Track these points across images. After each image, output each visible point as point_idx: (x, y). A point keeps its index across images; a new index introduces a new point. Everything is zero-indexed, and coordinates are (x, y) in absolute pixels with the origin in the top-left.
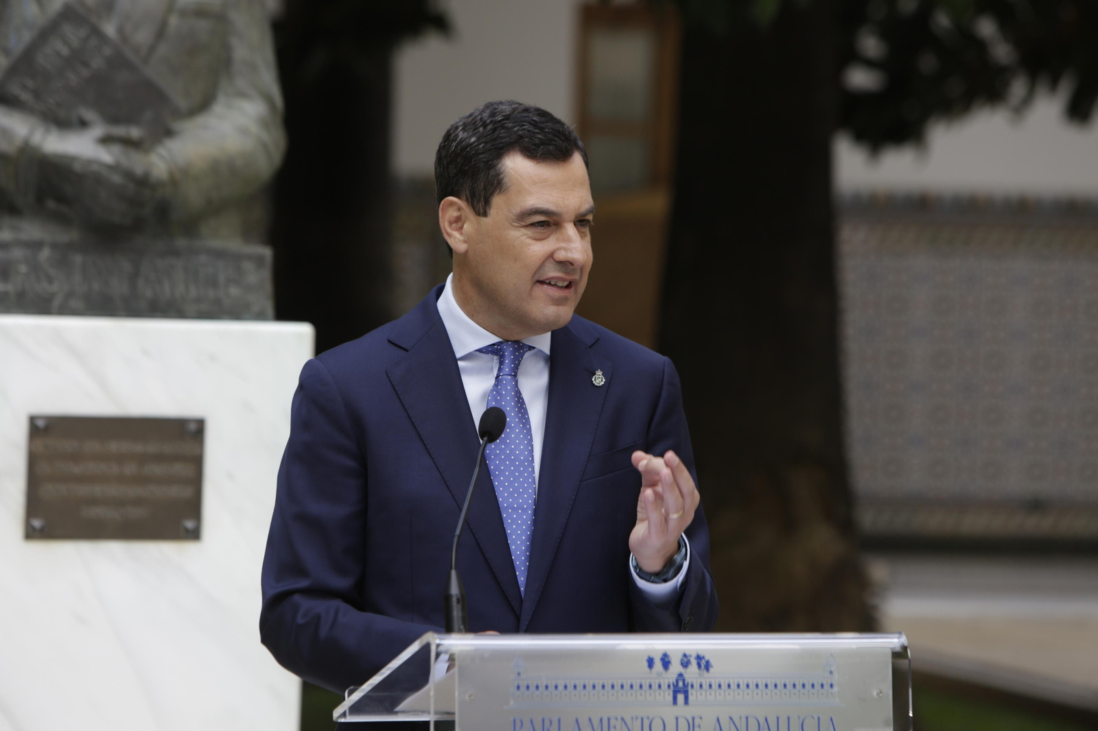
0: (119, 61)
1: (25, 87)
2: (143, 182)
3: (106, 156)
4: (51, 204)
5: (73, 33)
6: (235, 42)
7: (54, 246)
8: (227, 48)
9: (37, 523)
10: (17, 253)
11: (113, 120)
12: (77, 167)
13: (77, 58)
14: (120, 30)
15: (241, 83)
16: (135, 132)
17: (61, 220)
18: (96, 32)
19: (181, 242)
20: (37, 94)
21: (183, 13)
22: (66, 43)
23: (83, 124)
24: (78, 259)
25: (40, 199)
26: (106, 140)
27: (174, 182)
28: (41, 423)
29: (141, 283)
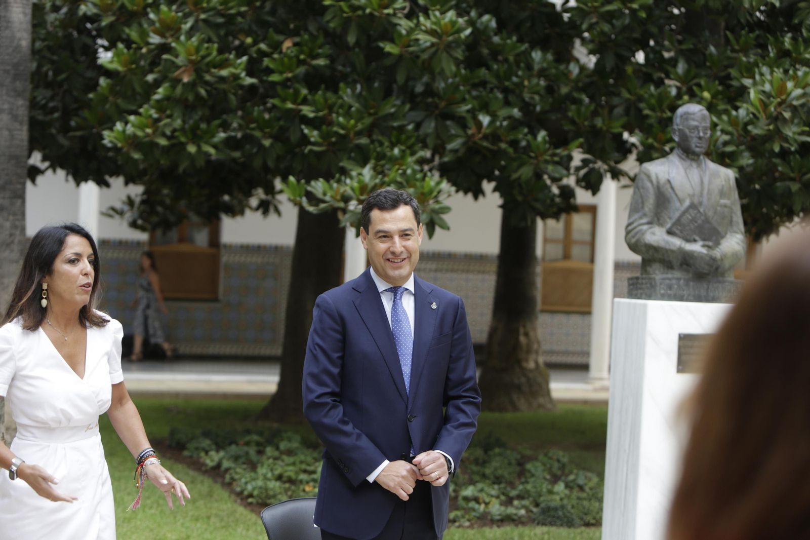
0: (707, 221)
1: (678, 229)
2: (714, 259)
3: (704, 251)
4: (685, 266)
5: (693, 212)
6: (734, 215)
7: (685, 280)
8: (731, 217)
9: (680, 367)
10: (674, 282)
11: (704, 240)
12: (696, 254)
13: (694, 220)
14: (704, 211)
15: (735, 228)
16: (710, 244)
17: (687, 271)
18: (699, 211)
19: (720, 279)
20: (681, 231)
21: (721, 206)
22: (691, 215)
23: (695, 241)
24: (691, 283)
25: (681, 265)
26: (703, 246)
27: (722, 260)
28: (682, 336)
29: (709, 291)
